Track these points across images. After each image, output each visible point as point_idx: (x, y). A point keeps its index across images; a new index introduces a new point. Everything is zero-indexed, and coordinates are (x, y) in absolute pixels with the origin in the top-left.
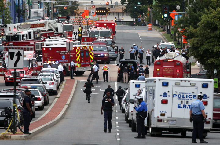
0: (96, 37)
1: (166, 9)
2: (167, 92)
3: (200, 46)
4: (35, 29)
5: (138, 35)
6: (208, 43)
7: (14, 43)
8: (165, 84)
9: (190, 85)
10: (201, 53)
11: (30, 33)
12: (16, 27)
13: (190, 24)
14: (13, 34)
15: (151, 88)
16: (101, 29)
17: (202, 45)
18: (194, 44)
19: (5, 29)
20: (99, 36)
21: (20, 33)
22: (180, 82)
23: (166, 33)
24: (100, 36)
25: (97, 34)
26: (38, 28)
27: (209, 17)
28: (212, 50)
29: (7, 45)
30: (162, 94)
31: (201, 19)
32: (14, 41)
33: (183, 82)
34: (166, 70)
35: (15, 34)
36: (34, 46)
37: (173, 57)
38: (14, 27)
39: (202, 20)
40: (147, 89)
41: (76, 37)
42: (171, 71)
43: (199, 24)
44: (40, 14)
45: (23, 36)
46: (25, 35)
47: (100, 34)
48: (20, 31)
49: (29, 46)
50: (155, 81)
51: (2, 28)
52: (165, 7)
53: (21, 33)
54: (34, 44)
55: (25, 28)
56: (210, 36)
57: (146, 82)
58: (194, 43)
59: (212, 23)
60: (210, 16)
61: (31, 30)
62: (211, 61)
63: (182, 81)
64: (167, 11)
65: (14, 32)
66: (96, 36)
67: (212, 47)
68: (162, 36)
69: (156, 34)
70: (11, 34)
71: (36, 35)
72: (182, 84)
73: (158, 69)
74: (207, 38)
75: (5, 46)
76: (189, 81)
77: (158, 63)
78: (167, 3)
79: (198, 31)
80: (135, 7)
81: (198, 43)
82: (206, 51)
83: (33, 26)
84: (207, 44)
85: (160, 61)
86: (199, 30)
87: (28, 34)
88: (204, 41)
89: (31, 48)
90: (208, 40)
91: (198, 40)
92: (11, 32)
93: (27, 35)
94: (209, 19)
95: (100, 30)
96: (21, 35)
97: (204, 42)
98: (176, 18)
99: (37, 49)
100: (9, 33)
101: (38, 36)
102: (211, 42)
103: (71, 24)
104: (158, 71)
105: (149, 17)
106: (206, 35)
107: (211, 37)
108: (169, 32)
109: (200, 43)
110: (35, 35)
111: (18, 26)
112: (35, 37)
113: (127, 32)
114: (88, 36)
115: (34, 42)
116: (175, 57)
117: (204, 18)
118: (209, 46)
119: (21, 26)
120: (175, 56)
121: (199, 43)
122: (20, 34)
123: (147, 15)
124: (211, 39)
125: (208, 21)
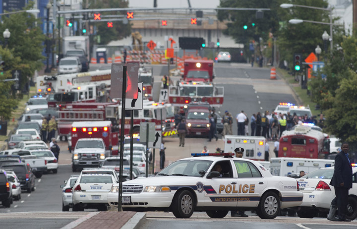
0: (192, 97)
1: (297, 58)
2: (291, 172)
3: (338, 120)
4: (99, 83)
5: (254, 90)
6: (348, 115)
7: (74, 107)
8: (290, 164)
9: (313, 166)
10: (340, 128)
11: (90, 89)
12: (70, 80)
13: (328, 88)
14: (66, 91)
15: (276, 168)
16: (198, 84)
17: (341, 118)
18: (330, 117)
19: (53, 83)
20: (195, 95)
21: (75, 89)
22: (304, 162)
23: (301, 87)
24: (198, 95)
25: (192, 92)
26: (102, 82)
27: (349, 83)
28: (354, 125)
29: (64, 109)
30: (287, 174)
31: (340, 85)
32: (73, 104)
33: (307, 162)
34: (296, 150)
35: (69, 91)
36: (104, 111)
37: (306, 132)
38: (68, 81)
39: (341, 87)
40: (272, 169)
41: (164, 98)
42: (302, 150)
43: (337, 91)
44: (80, 45)
45: (81, 93)
46: (84, 93)
47: (196, 92)
48: (76, 85)
49: (96, 110)
50: (280, 162)
51: (49, 82)
52: (296, 56)
53: (77, 89)
54: (104, 107)
55: (83, 82)
56: (351, 106)
57: (271, 162)
58: (331, 115)
59: (354, 91)
60: (351, 81)
61: (93, 85)
62: (352, 139)
63: (305, 161)
64: (299, 62)
65: (67, 88)
66: (191, 94)
67: (353, 121)
68: (293, 91)
69: (283, 87)
70: (63, 90)
71: (100, 93)
72: (306, 164)
73: (285, 148)
74: (347, 110)
75: (60, 110)
76: (313, 162)
77: (285, 140)
78: (300, 41)
79: (336, 100)
80: (245, 27)
81: (335, 116)
82: (346, 126)
83: (95, 79)
84: (347, 118)
85: (287, 137)
86: (338, 99)
87: (88, 91)
88: (344, 112)
89: (99, 115)
90: (349, 112)
91: (336, 112)
92: (62, 88)
93: (86, 93)
94: (350, 86)
95: (197, 86)
96: (77, 93)
97: (344, 114)
98: (315, 68)
99: (108, 115)
100: (59, 90)
101: (102, 94)
102: (352, 114)
103: (149, 74)
104: (285, 151)
105: (271, 50)
106: (346, 106)
107: (352, 109)
108: (304, 84)
109: (339, 115)
110: (98, 92)
111: (73, 79)
112: (98, 96)
113: (235, 83)
114: (179, 95)
115: (104, 106)
116: (308, 132)
117: (343, 84)
118: (350, 120)
119: (78, 79)
120: (308, 130)
121: (337, 115)
122: (75, 91)
123: (267, 45)
124: (352, 111)
125: (349, 89)
